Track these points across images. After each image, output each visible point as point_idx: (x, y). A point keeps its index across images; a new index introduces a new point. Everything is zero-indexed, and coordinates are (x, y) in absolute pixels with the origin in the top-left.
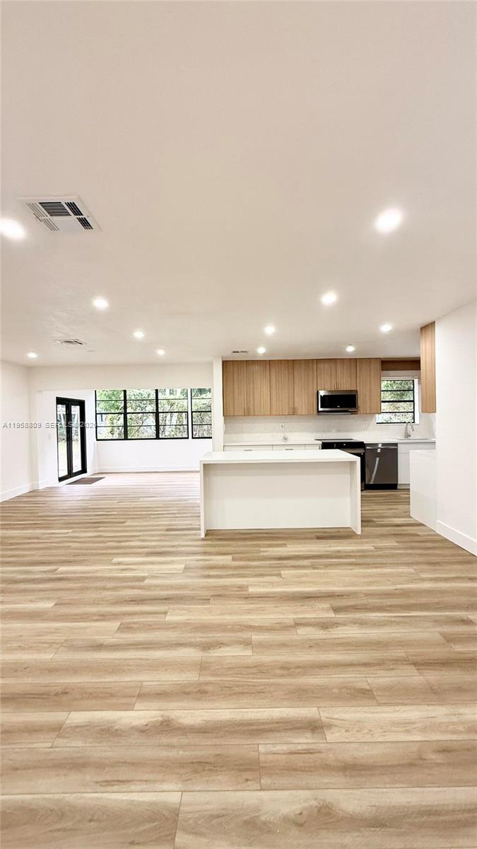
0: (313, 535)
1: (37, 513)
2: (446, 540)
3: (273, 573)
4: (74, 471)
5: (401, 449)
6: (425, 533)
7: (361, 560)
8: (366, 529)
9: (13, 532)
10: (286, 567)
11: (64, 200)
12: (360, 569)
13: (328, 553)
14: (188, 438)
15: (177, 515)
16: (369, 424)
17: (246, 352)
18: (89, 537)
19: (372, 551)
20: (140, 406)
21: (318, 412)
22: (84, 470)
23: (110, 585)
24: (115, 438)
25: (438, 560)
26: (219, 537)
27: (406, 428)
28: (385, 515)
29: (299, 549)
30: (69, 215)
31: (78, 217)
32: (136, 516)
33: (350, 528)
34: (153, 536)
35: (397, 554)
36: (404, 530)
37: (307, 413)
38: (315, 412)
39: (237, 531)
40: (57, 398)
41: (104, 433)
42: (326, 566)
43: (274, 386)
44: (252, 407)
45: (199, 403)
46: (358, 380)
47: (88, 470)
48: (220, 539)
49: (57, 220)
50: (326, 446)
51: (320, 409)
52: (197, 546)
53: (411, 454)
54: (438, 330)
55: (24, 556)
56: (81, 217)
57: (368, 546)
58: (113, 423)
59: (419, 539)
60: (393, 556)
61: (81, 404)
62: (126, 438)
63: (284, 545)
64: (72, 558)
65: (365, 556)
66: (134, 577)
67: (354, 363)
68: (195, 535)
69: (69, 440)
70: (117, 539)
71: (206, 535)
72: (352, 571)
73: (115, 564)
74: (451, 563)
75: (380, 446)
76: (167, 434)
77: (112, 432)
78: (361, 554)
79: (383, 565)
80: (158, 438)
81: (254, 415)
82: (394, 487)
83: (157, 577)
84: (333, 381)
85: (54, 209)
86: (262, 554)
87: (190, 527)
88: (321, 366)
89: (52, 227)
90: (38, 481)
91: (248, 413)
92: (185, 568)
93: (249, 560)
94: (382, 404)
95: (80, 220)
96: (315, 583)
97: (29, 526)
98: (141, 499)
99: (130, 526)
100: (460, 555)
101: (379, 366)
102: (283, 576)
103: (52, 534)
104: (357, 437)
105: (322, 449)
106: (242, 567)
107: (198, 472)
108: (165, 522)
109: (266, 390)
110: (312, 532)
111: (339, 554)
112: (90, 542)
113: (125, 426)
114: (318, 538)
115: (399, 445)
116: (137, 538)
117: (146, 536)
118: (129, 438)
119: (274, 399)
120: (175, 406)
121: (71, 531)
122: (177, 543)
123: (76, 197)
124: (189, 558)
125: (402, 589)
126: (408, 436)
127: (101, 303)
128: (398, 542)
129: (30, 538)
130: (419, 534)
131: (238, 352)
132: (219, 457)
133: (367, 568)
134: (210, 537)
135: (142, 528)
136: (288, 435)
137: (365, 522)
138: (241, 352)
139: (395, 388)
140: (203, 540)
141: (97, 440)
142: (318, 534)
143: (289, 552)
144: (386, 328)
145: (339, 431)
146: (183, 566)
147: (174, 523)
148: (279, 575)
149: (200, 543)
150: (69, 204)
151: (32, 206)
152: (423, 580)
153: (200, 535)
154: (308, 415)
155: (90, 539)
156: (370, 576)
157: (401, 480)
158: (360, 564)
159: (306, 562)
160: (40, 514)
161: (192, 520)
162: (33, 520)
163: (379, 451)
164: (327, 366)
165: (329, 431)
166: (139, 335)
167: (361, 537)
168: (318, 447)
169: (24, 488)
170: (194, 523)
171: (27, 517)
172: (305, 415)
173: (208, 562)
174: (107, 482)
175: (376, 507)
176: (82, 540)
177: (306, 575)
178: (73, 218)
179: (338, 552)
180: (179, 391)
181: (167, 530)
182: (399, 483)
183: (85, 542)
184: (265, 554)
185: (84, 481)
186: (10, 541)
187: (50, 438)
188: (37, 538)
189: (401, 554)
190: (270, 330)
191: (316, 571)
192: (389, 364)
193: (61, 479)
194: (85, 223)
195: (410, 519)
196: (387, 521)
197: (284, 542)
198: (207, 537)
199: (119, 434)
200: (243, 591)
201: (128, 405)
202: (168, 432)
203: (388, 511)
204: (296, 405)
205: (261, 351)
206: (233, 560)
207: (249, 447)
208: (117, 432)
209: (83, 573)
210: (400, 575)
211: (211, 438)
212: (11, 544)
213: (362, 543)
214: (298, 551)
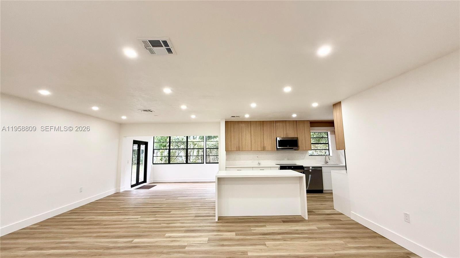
0: (280, 220)
1: (119, 206)
2: (357, 224)
3: (261, 243)
4: (140, 181)
5: (324, 170)
6: (344, 219)
7: (311, 235)
8: (311, 216)
9: (106, 217)
10: (268, 239)
11: (161, 39)
12: (311, 241)
13: (291, 231)
14: (203, 163)
15: (200, 208)
16: (305, 156)
17: (238, 116)
18: (151, 221)
19: (316, 230)
20: (177, 145)
21: (277, 149)
22: (145, 181)
23: (165, 251)
24: (163, 163)
25: (355, 236)
26: (226, 221)
27: (326, 158)
28: (320, 208)
29: (274, 228)
30: (162, 46)
31: (166, 47)
32: (176, 208)
33: (300, 216)
34: (188, 220)
35: (331, 232)
36: (332, 217)
37: (271, 150)
38: (276, 149)
39: (236, 218)
40: (134, 140)
41: (157, 160)
42: (292, 239)
43: (253, 135)
44: (241, 146)
45: (211, 143)
46: (298, 132)
47: (147, 181)
48: (227, 222)
49: (155, 49)
50: (283, 168)
51: (278, 148)
52: (213, 226)
53: (331, 173)
54: (343, 106)
55: (113, 232)
56: (168, 47)
57: (314, 227)
58: (162, 155)
59: (341, 222)
60: (330, 233)
61: (146, 144)
62: (169, 163)
63: (265, 226)
64: (141, 234)
65: (313, 233)
66: (179, 246)
67: (296, 123)
68: (212, 219)
69: (138, 164)
70: (167, 222)
71: (218, 220)
72: (307, 242)
73: (167, 237)
74: (364, 237)
75: (311, 168)
76: (191, 160)
77: (161, 160)
78: (310, 232)
79: (325, 239)
80: (187, 163)
81: (242, 151)
82: (321, 191)
83: (192, 246)
84: (285, 133)
85: (155, 44)
86: (253, 231)
87: (208, 215)
88: (278, 124)
89: (152, 52)
90: (120, 187)
91: (239, 149)
92: (208, 240)
93: (245, 235)
94: (312, 145)
95: (167, 49)
96: (287, 250)
97: (115, 214)
98: (179, 198)
99: (174, 214)
100: (368, 233)
101: (309, 125)
102: (267, 245)
103: (128, 218)
104: (299, 163)
105: (280, 169)
106: (242, 240)
107: (215, 182)
108: (193, 212)
109: (248, 137)
110: (280, 218)
111: (297, 232)
112: (151, 224)
113: (169, 156)
114: (284, 222)
115: (322, 168)
116: (178, 221)
117: (184, 220)
118: (171, 163)
119: (253, 141)
120: (196, 146)
121: (140, 217)
122: (202, 225)
123: (168, 38)
124: (209, 234)
125: (339, 254)
126: (327, 162)
127: (167, 91)
128: (330, 224)
129: (116, 221)
130: (341, 219)
131: (234, 117)
132: (224, 174)
133: (316, 240)
134: (221, 221)
135: (181, 215)
136: (261, 162)
137: (310, 212)
138: (236, 116)
139: (315, 136)
140: (217, 222)
141: (153, 164)
142: (283, 219)
143: (268, 230)
144: (315, 105)
145: (288, 159)
146: (207, 239)
147: (199, 212)
148: (265, 245)
149: (215, 224)
150: (163, 42)
151: (144, 42)
152: (350, 248)
153: (215, 220)
154: (272, 150)
155: (151, 222)
156: (319, 245)
157: (326, 187)
158: (311, 238)
159: (279, 237)
160: (121, 207)
161: (209, 211)
162: (117, 210)
163: (310, 171)
164: (281, 124)
165: (283, 160)
166: (184, 107)
167: (309, 221)
168: (278, 169)
169: (111, 191)
170: (211, 212)
171: (113, 208)
172: (270, 150)
173: (221, 237)
174: (158, 188)
175: (314, 203)
176: (146, 222)
177: (280, 245)
178: (164, 48)
179: (297, 230)
180: (198, 137)
181: (196, 216)
182: (324, 189)
183: (148, 224)
184: (254, 231)
185: (144, 187)
186: (104, 223)
187: (128, 163)
188: (121, 221)
189: (334, 232)
190: (253, 105)
191: (285, 242)
192: (314, 124)
193: (132, 186)
194: (169, 51)
195: (335, 211)
196: (321, 212)
197: (264, 224)
198: (219, 221)
199: (166, 161)
200: (244, 255)
201: (171, 144)
202: (192, 159)
203: (322, 206)
204: (265, 145)
205: (247, 116)
206: (236, 235)
207: (240, 168)
208: (164, 159)
209: (149, 243)
210: (336, 245)
211: (218, 163)
212: (105, 225)
213: (309, 225)
214: (273, 230)
